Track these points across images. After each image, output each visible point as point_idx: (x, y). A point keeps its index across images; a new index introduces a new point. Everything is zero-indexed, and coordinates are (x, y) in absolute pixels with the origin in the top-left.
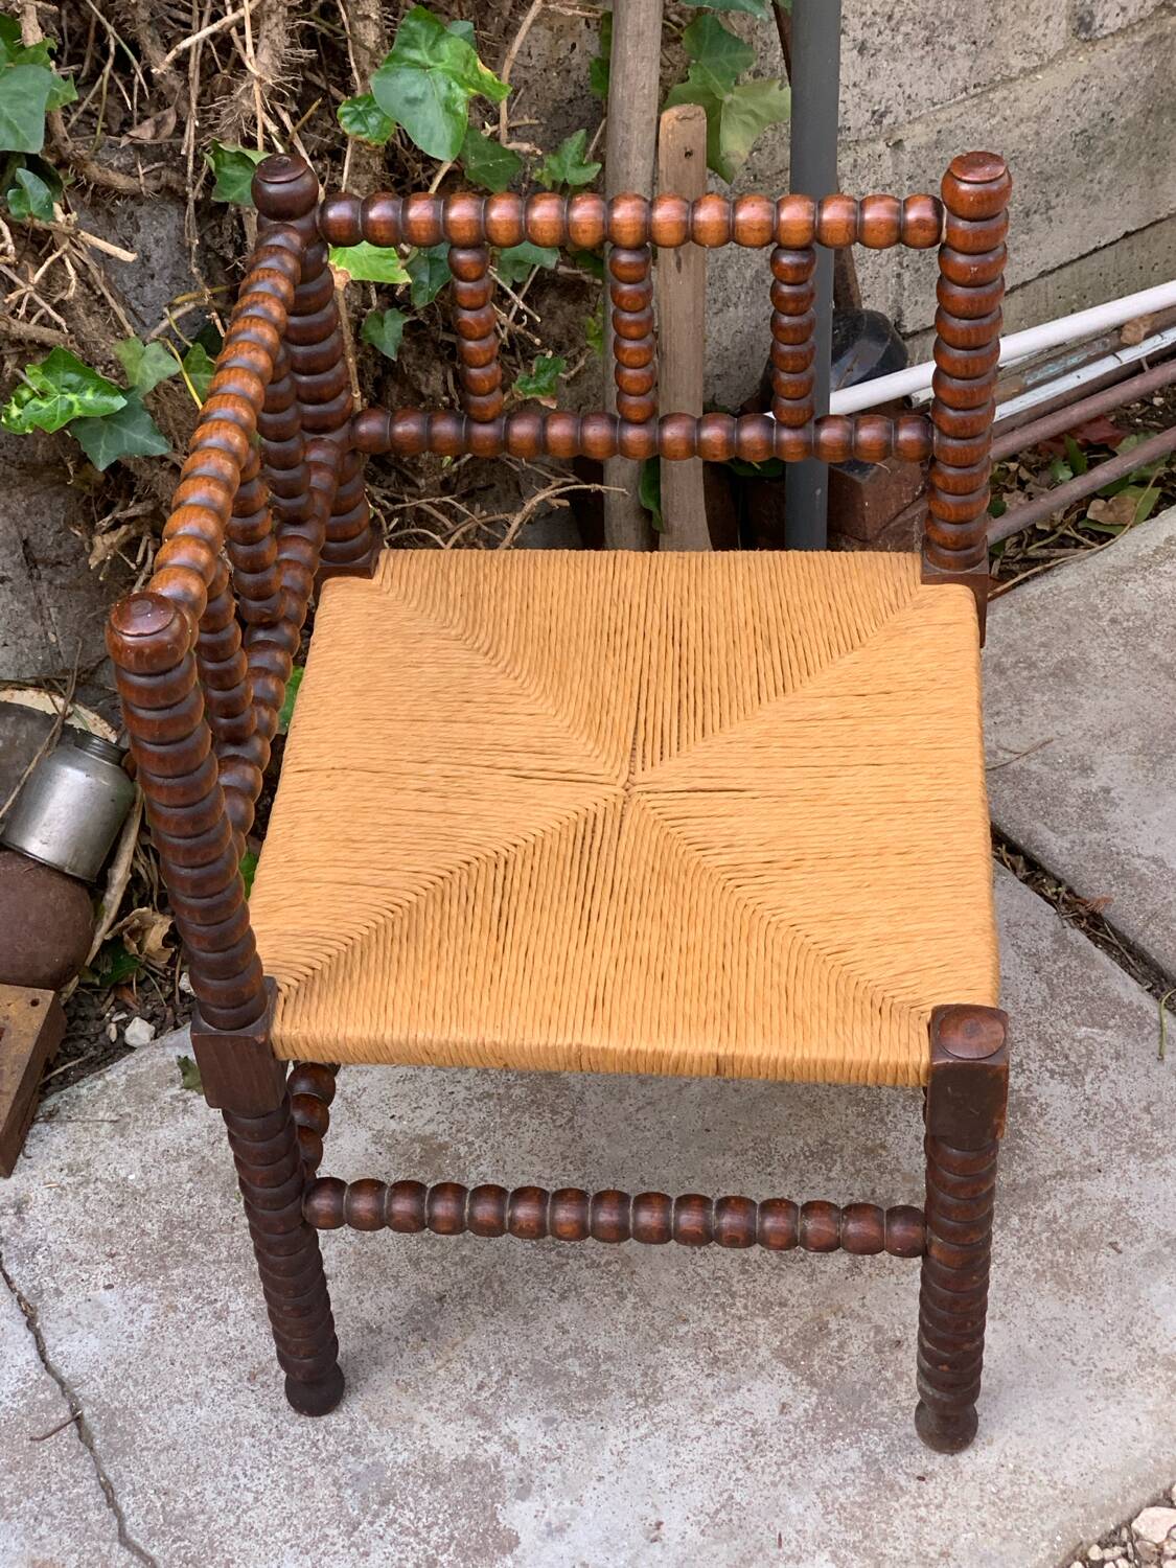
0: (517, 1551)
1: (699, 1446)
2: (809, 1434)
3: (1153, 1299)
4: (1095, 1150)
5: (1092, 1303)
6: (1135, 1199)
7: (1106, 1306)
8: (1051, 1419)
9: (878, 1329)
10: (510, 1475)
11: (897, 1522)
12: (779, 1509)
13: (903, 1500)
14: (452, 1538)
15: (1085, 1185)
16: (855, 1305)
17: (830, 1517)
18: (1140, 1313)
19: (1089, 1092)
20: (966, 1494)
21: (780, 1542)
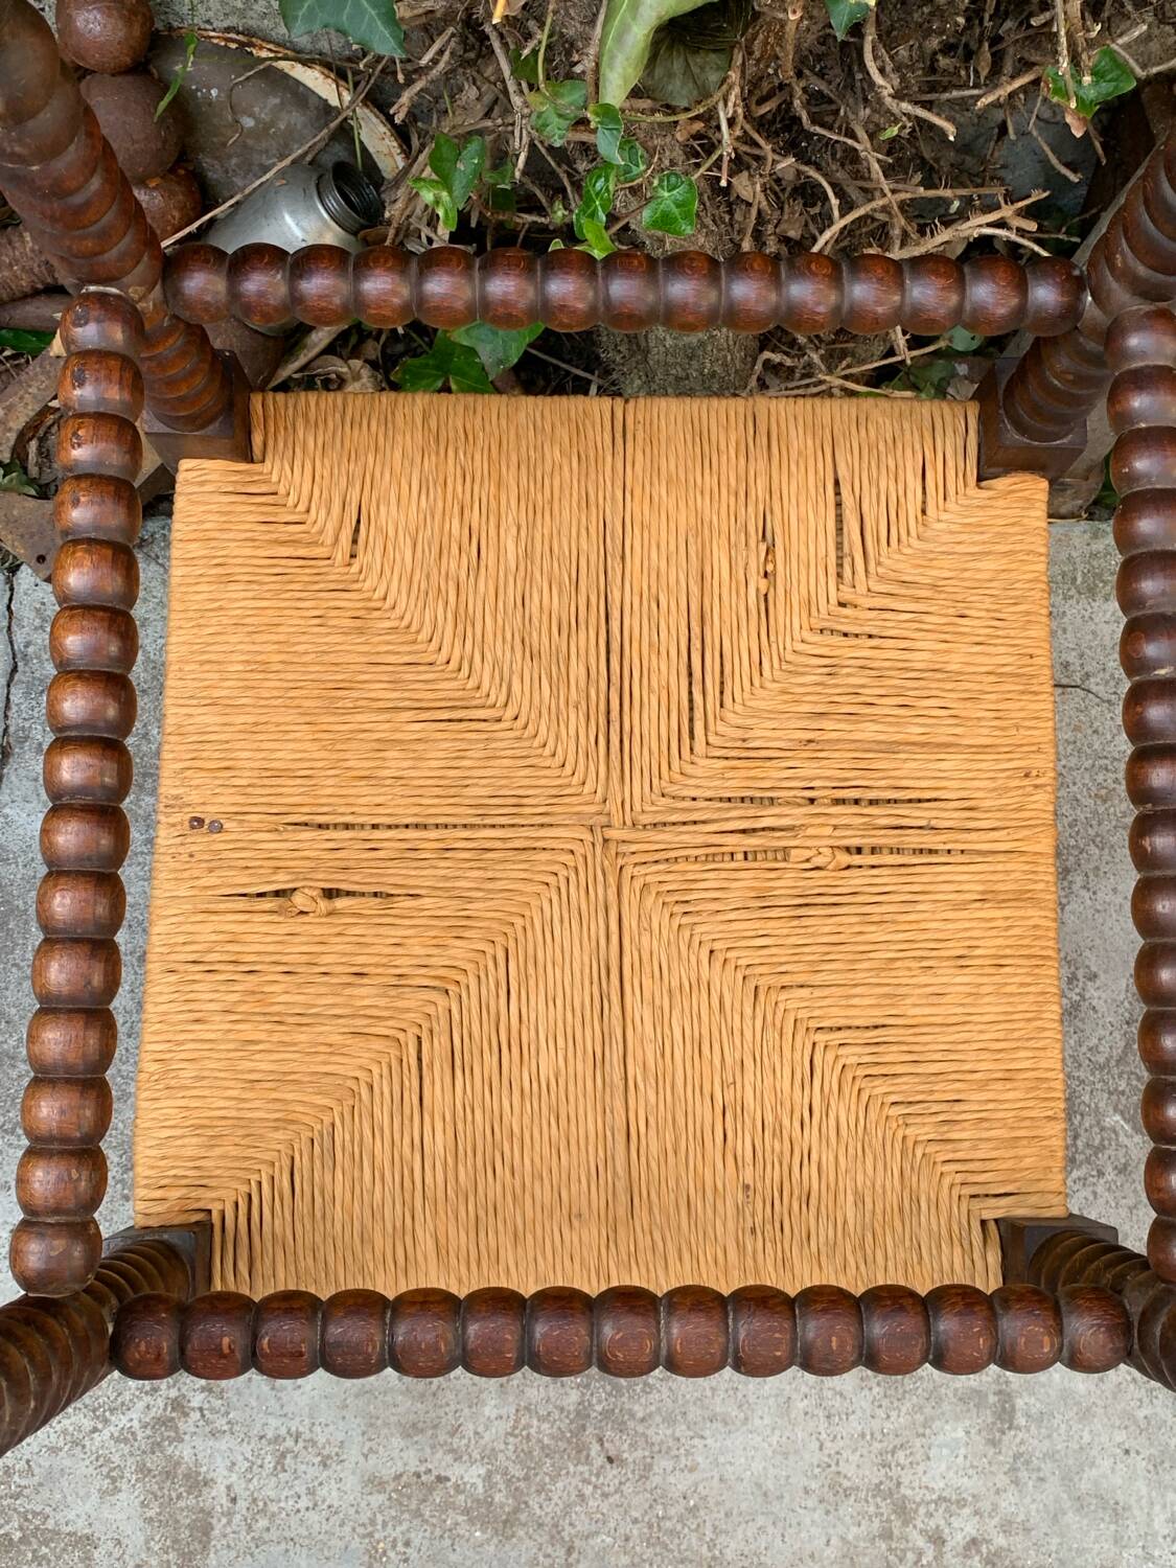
3: (941, 1437)
5: (885, 1403)
7: (894, 1414)
8: (759, 1486)
11: (560, 1485)
13: (581, 1468)
17: (511, 1439)
18: (918, 1442)
20: (635, 1501)
21: (455, 1431)
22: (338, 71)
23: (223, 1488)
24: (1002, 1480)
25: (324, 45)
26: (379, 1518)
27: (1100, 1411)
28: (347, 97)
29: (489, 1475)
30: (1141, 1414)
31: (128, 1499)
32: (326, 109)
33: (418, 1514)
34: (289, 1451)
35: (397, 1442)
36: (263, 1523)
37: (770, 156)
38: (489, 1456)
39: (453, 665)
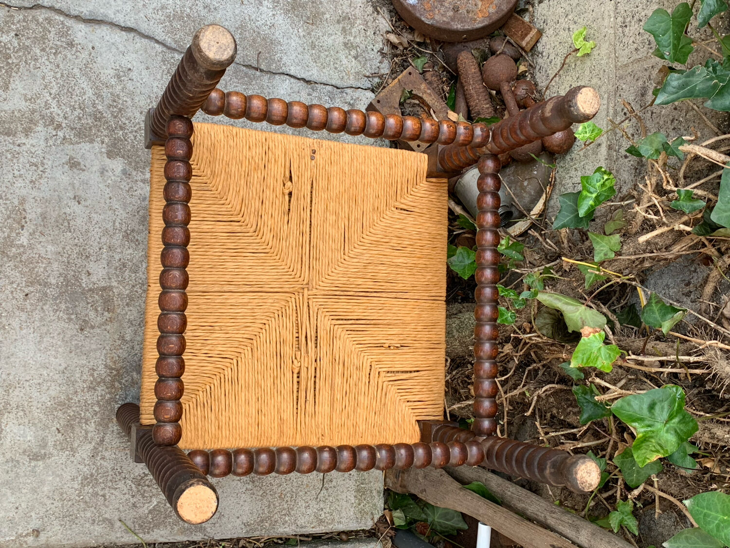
0: (105, 155)
1: (97, 237)
2: (73, 273)
3: (28, 430)
4: (102, 462)
5: (44, 407)
6: (72, 459)
7: (39, 411)
8: (12, 355)
9: (93, 327)
10: (134, 173)
11: (18, 274)
12: (54, 242)
13: (24, 283)
14: (126, 140)
15: (91, 446)
16: (108, 328)
17: (37, 256)
18: (26, 421)
19: (128, 481)
20: (9, 304)
21: (42, 234)
22: (542, 214)
23: (24, 141)
24: (8, 455)
25: (550, 210)
26: (8, 202)
27: (35, 497)
28: (533, 217)
29: (23, 246)
30: (33, 514)
31: (23, 105)
32: (529, 210)
33: (9, 217)
34: (38, 168)
35: (39, 210)
36: (9, 156)
37: (518, 354)
38: (31, 247)
39: (362, 240)
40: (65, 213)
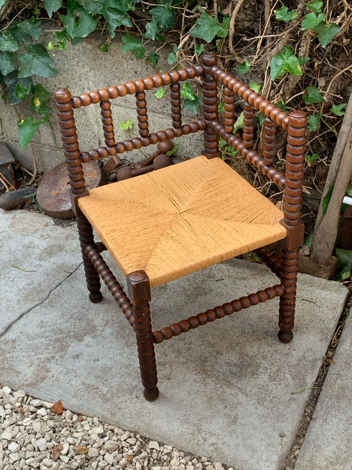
1: (121, 358)
2: (136, 374)
4: (252, 392)
6: (244, 405)
8: (168, 414)
10: (96, 334)
12: (114, 377)
13: (129, 396)
15: (240, 394)
17: (117, 386)
19: (270, 384)
21: (106, 380)
26: (80, 390)
29: (109, 391)
33: (89, 392)
34: (70, 372)
35: (93, 378)
40: (101, 368)
